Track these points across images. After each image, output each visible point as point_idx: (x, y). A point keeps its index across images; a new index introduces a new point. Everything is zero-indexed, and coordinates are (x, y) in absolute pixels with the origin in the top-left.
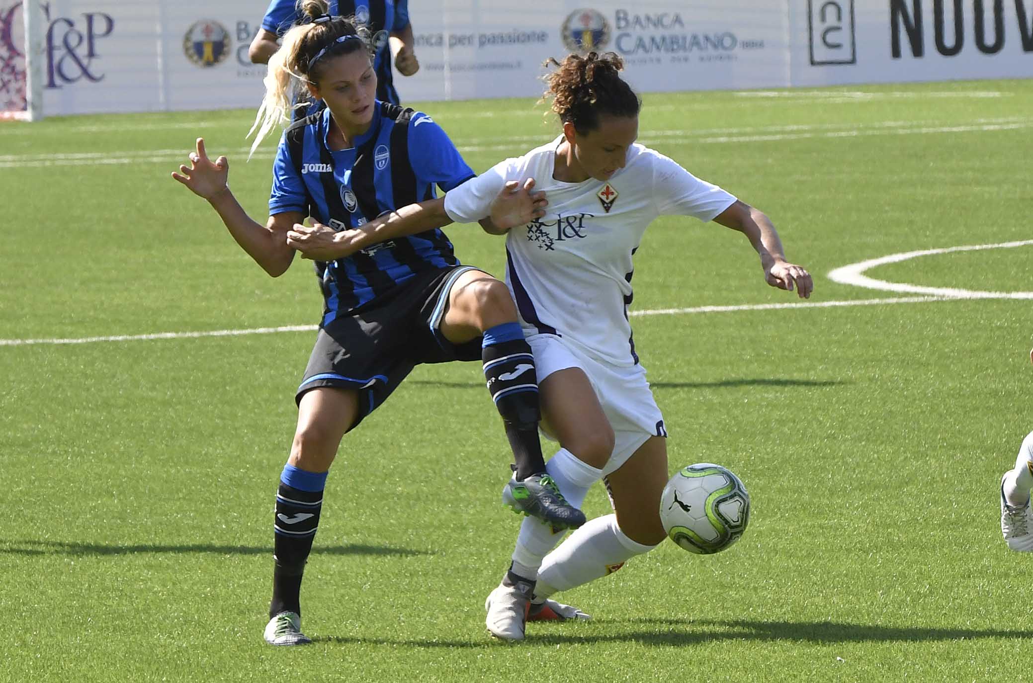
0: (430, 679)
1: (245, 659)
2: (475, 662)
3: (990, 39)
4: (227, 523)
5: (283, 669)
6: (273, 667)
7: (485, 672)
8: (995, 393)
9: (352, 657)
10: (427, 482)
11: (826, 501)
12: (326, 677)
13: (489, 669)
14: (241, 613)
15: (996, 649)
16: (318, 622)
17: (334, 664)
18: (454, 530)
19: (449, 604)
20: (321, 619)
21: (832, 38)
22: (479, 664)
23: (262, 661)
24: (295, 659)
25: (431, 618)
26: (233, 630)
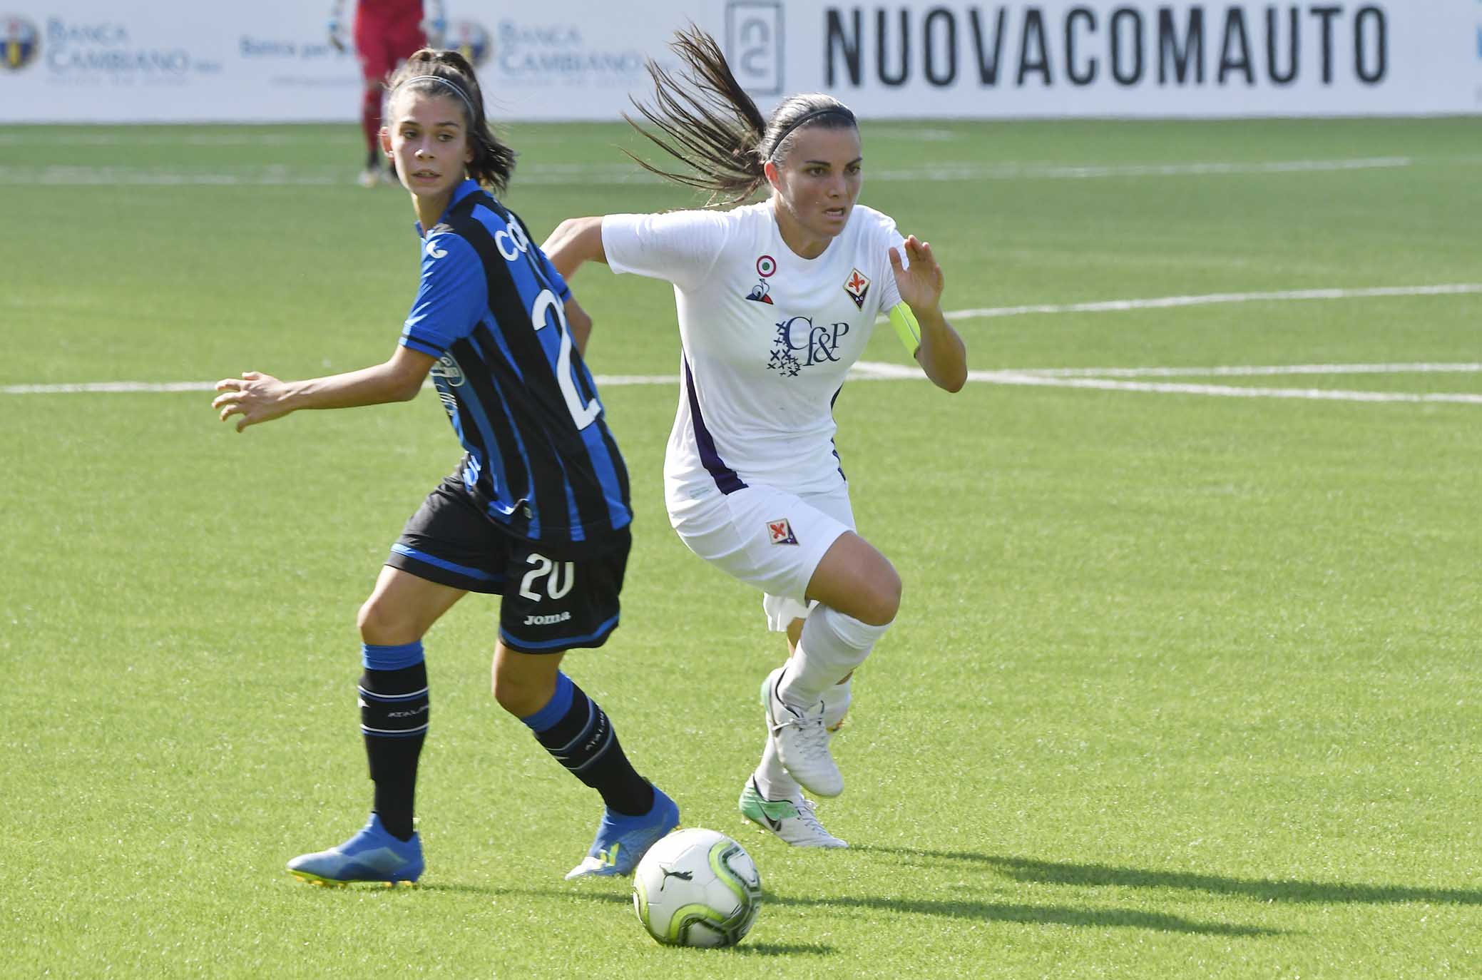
0: (257, 812)
1: (35, 781)
2: (311, 793)
3: (941, 69)
4: (19, 618)
5: (81, 795)
6: (69, 791)
7: (322, 806)
8: (935, 492)
9: (163, 783)
10: (260, 574)
11: (733, 613)
12: (132, 805)
13: (327, 802)
14: (33, 725)
15: (929, 794)
16: (124, 739)
17: (142, 791)
18: (289, 634)
19: (281, 723)
20: (128, 736)
21: (756, 62)
22: (316, 796)
23: (55, 785)
24: (96, 782)
25: (260, 738)
26: (22, 746)
